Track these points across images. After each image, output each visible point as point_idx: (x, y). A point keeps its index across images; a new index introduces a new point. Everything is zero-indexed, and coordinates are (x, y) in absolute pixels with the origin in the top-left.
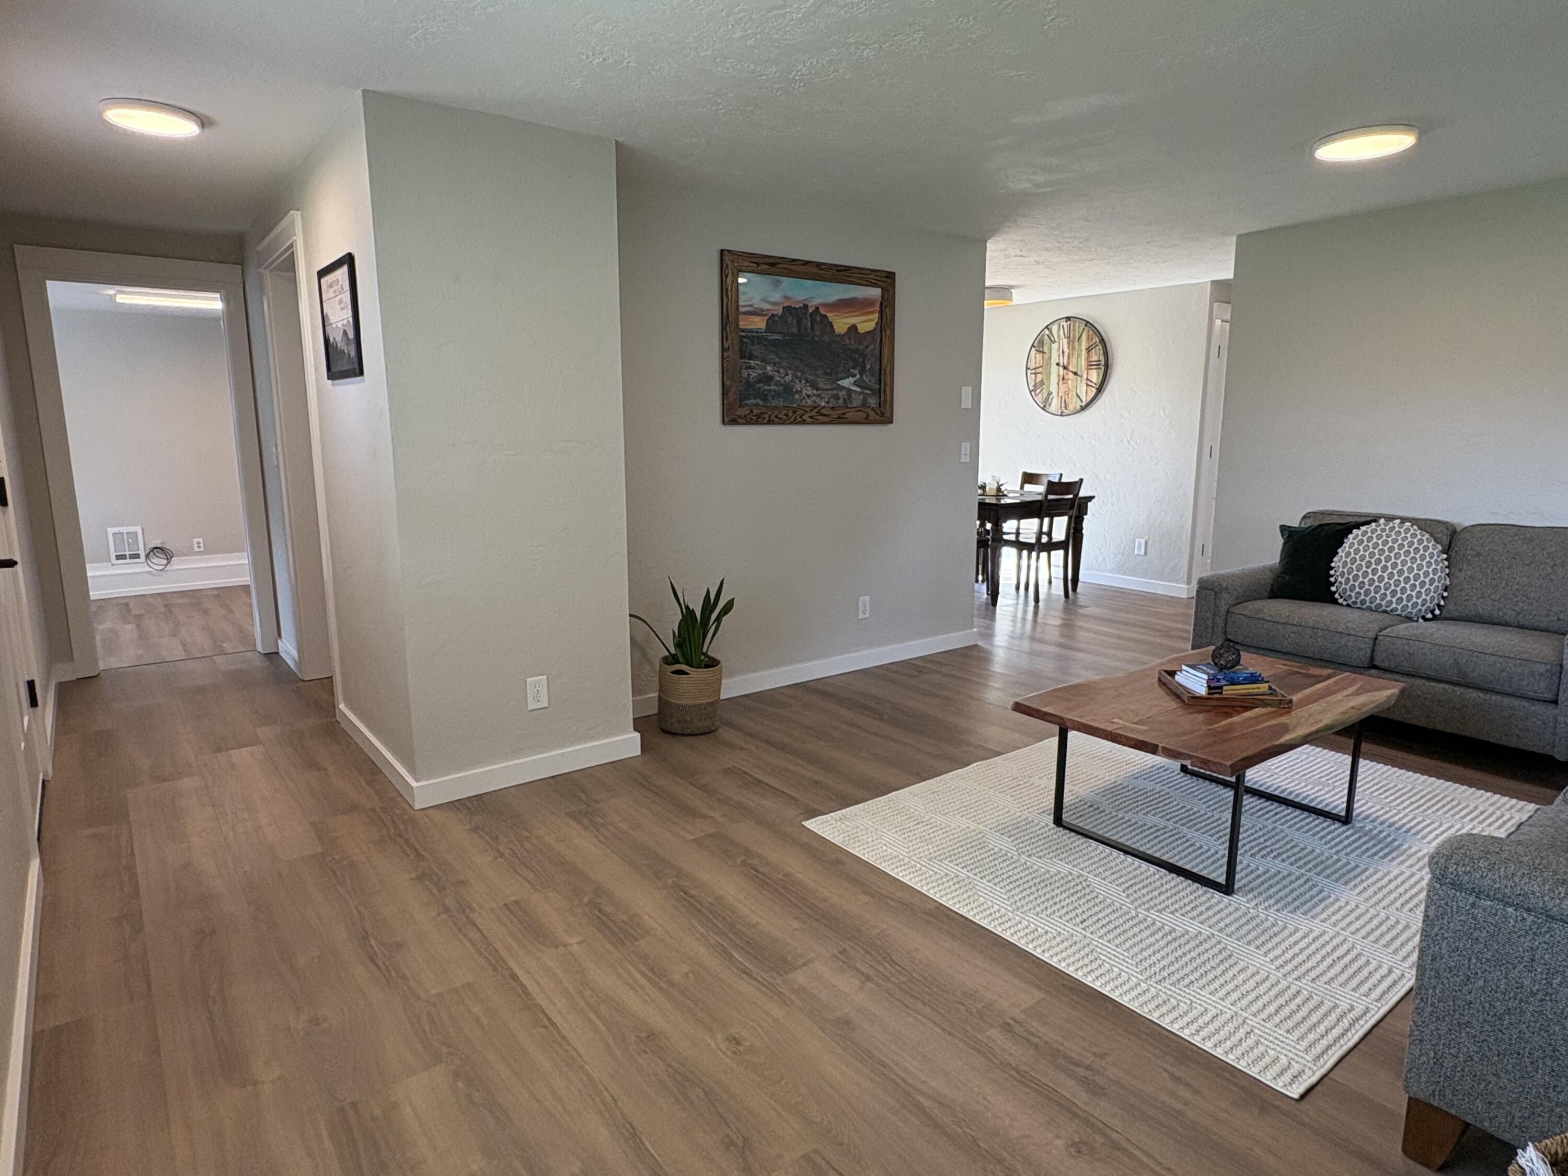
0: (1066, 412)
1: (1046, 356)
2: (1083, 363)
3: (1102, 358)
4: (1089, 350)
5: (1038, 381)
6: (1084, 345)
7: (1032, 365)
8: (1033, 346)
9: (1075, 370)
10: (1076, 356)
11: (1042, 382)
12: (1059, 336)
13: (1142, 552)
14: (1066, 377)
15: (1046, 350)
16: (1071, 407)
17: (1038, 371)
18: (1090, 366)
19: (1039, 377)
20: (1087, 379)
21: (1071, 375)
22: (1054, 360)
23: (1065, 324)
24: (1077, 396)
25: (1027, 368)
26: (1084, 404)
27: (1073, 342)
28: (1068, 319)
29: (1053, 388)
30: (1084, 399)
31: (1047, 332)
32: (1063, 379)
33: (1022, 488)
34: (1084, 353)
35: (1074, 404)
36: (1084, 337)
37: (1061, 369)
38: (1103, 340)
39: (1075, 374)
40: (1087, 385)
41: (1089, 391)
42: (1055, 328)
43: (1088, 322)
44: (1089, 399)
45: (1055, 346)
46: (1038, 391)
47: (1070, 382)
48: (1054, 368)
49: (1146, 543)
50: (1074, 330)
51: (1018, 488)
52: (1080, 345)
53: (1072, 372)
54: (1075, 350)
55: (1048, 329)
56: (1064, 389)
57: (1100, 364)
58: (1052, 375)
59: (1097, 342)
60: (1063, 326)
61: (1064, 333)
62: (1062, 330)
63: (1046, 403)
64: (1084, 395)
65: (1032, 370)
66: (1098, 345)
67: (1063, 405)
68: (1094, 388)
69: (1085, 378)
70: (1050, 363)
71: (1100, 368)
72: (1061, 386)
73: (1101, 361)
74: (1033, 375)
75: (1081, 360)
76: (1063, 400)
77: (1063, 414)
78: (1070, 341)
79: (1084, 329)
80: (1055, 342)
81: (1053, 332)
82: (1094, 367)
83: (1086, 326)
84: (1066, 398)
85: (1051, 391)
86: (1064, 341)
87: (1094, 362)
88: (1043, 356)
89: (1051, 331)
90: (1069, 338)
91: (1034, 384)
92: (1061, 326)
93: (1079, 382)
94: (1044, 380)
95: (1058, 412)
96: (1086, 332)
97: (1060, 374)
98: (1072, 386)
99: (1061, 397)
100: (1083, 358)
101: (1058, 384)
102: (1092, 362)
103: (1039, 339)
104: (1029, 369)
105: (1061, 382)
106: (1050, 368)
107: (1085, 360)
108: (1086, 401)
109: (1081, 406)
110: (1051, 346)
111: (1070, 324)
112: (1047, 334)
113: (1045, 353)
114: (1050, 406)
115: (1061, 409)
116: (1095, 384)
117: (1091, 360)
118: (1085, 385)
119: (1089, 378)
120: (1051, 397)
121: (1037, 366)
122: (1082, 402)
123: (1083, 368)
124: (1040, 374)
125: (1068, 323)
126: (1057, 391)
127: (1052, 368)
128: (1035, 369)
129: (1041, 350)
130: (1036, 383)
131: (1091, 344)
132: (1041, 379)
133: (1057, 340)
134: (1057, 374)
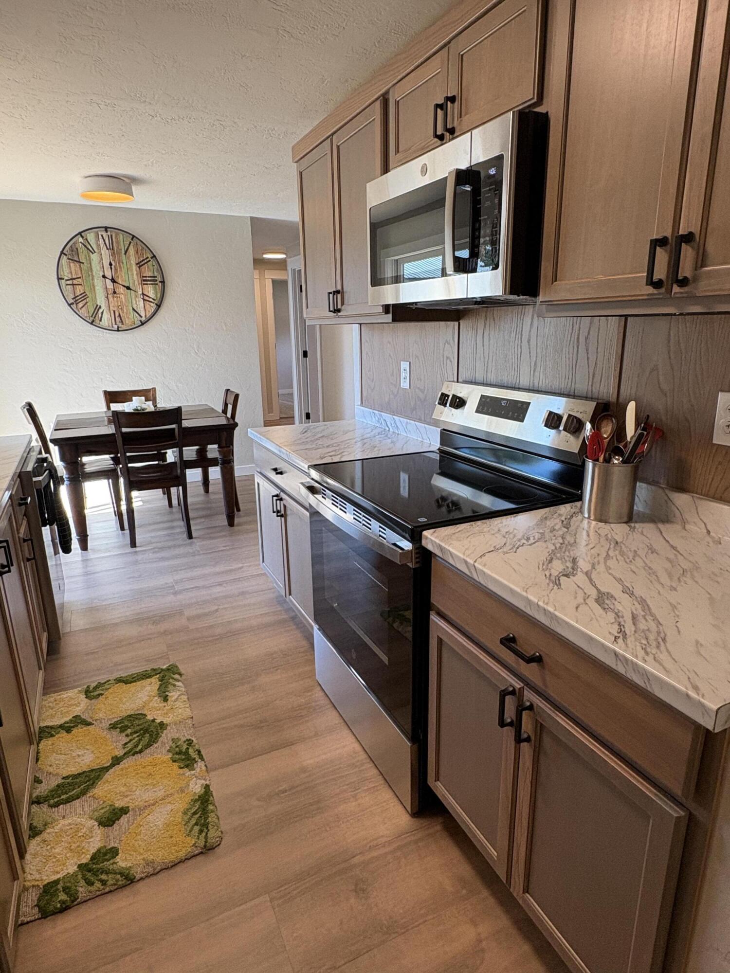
0: (124, 327)
1: (84, 267)
2: (136, 278)
3: (156, 274)
4: (140, 265)
5: (78, 293)
6: (133, 261)
7: (66, 273)
8: (62, 253)
9: (126, 284)
10: (124, 270)
11: (84, 296)
12: (98, 246)
14: (117, 290)
15: (83, 260)
17: (75, 282)
18: (144, 281)
19: (79, 290)
20: (143, 294)
21: (121, 290)
22: (97, 272)
23: (105, 234)
24: (134, 309)
25: (59, 279)
26: (145, 319)
27: (119, 253)
28: (107, 229)
29: (101, 300)
30: (143, 314)
31: (81, 240)
32: (115, 292)
33: (109, 408)
34: (134, 267)
35: (131, 318)
36: (132, 251)
37: (108, 282)
38: (154, 256)
39: (128, 288)
40: (144, 300)
41: (147, 306)
42: (90, 236)
43: (134, 236)
44: (148, 315)
45: (94, 257)
46: (80, 305)
47: (122, 296)
48: (99, 283)
50: (118, 242)
52: (128, 259)
53: (124, 286)
54: (123, 263)
55: (82, 237)
56: (116, 303)
57: (156, 280)
58: (97, 288)
59: (148, 258)
60: (102, 236)
61: (105, 243)
62: (101, 240)
63: (95, 318)
64: (143, 310)
65: (67, 280)
66: (150, 261)
67: (118, 319)
68: (154, 303)
69: (141, 293)
70: (92, 275)
71: (157, 284)
72: (111, 299)
73: (156, 277)
74: (69, 286)
75: (132, 274)
76: (117, 314)
77: (120, 329)
78: (114, 253)
79: (130, 243)
80: (95, 252)
81: (89, 241)
82: (149, 283)
83: (132, 239)
84: (121, 313)
85: (99, 304)
86: (105, 253)
87: (149, 277)
88: (80, 266)
89: (86, 239)
90: (113, 249)
91: (73, 297)
92: (100, 237)
93: (133, 296)
94: (87, 293)
95: (112, 327)
96: (133, 246)
97: (108, 287)
98: (126, 301)
99: (114, 312)
100: (135, 273)
101: (107, 297)
102: (146, 277)
103: (71, 247)
104: (62, 279)
105: (110, 296)
106: (93, 279)
107: (137, 274)
108: (146, 316)
109: (141, 321)
110: (89, 256)
111: (111, 236)
112: (81, 242)
113: (83, 263)
114: (101, 321)
115: (116, 324)
116: (154, 299)
117: (144, 275)
118: (142, 300)
119: (145, 293)
120: (101, 311)
121: (74, 277)
122: (141, 317)
123: (136, 283)
124: (80, 286)
125: (109, 233)
126: (107, 305)
127: (95, 280)
128: (71, 279)
129: (76, 258)
130: (76, 295)
131: (141, 259)
132: (82, 292)
133: (96, 250)
134: (104, 287)
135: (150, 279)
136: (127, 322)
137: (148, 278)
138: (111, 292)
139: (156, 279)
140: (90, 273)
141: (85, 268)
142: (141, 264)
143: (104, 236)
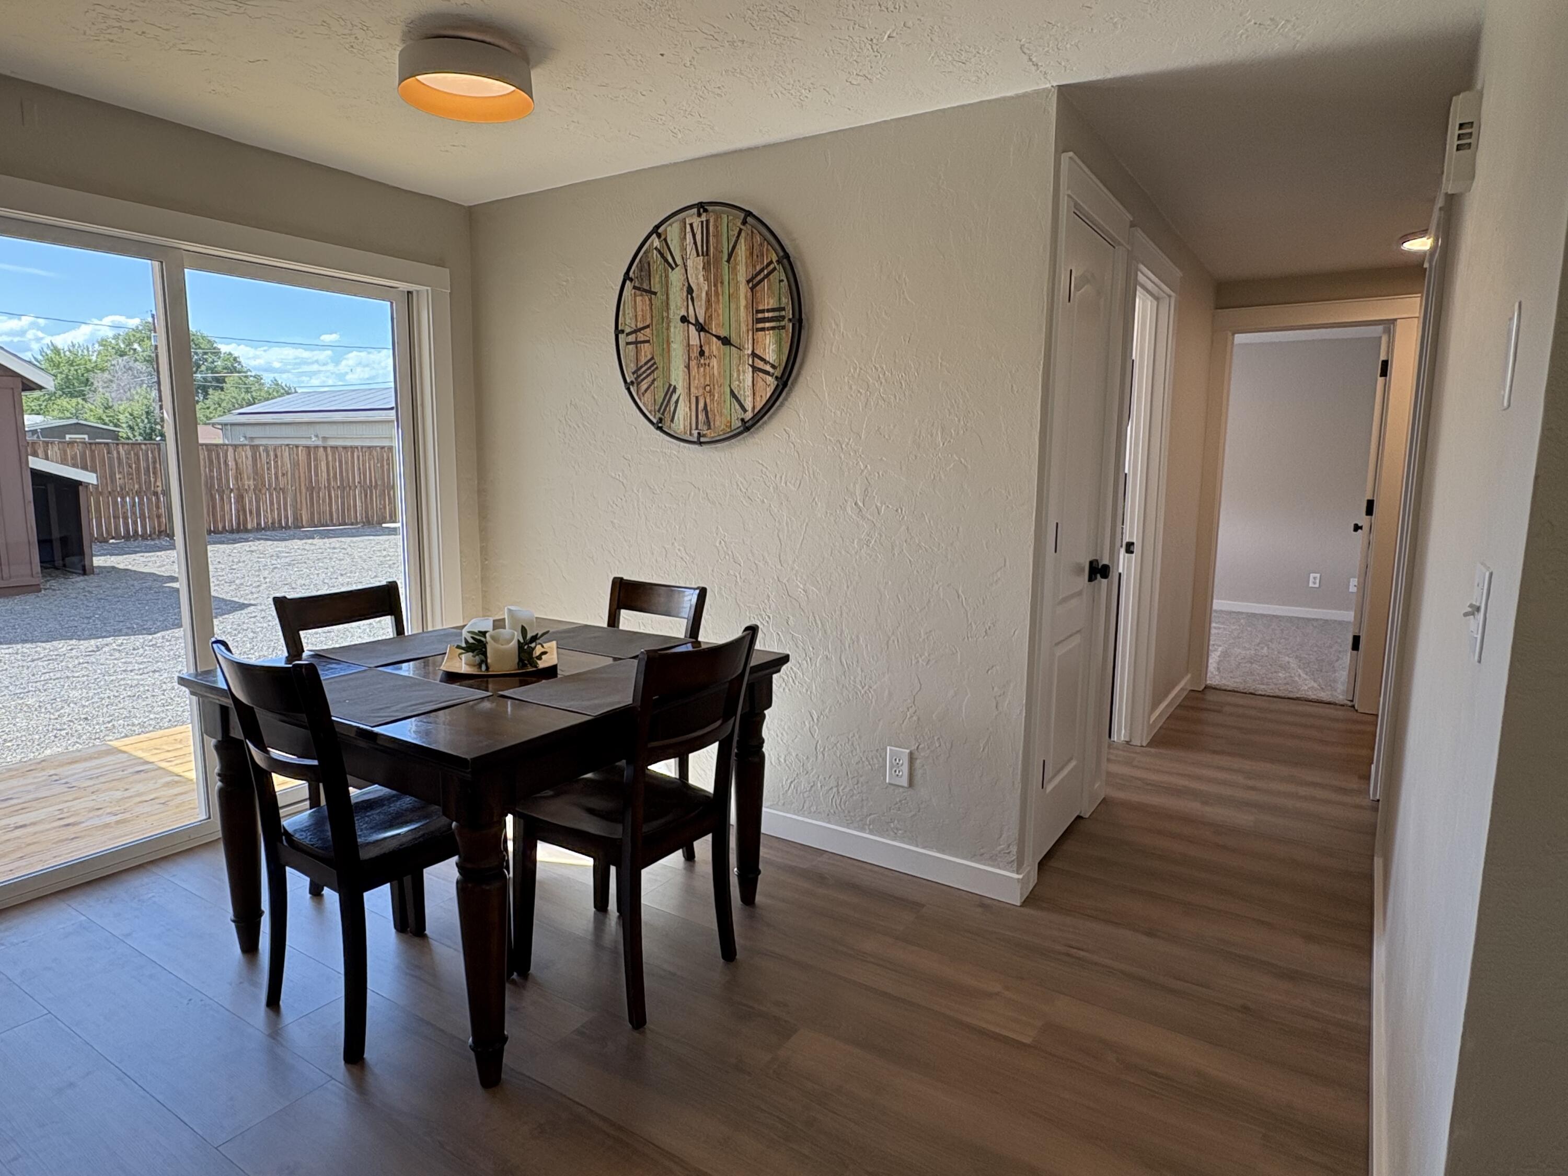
0: (710, 434)
1: (657, 301)
2: (743, 315)
3: (786, 301)
4: (754, 283)
5: (643, 360)
6: (742, 274)
7: (628, 323)
8: (627, 277)
9: (723, 334)
10: (724, 299)
11: (652, 365)
12: (683, 249)
13: (904, 782)
14: (705, 350)
15: (656, 287)
16: (720, 423)
17: (641, 337)
18: (758, 321)
19: (646, 353)
20: (754, 355)
21: (715, 344)
22: (677, 310)
23: (696, 221)
24: (732, 392)
25: (618, 332)
26: (749, 415)
27: (717, 261)
28: (701, 207)
29: (678, 377)
30: (748, 405)
31: (656, 243)
32: (702, 353)
33: (613, 620)
34: (743, 289)
35: (727, 415)
36: (742, 252)
37: (693, 331)
38: (787, 256)
39: (726, 341)
40: (755, 369)
41: (760, 384)
42: (673, 232)
43: (749, 214)
44: (760, 405)
45: (676, 277)
46: (644, 386)
47: (714, 362)
48: (677, 331)
49: (912, 758)
50: (717, 235)
51: (602, 621)
52: (733, 270)
53: (718, 337)
54: (722, 283)
55: (659, 236)
56: (702, 380)
57: (783, 318)
58: (673, 346)
59: (771, 262)
60: (691, 225)
61: (695, 243)
62: (689, 236)
63: (663, 414)
64: (749, 392)
65: (628, 334)
66: (775, 269)
67: (702, 417)
68: (772, 376)
69: (750, 352)
70: (668, 317)
71: (783, 327)
72: (694, 371)
73: (783, 309)
74: (631, 347)
75: (738, 308)
76: (701, 405)
77: (702, 439)
78: (709, 262)
79: (741, 230)
80: (677, 265)
81: (669, 242)
82: (767, 325)
83: (744, 222)
84: (708, 401)
85: (673, 383)
86: (695, 263)
87: (768, 311)
88: (650, 300)
89: (665, 240)
90: (707, 255)
91: (634, 369)
92: (688, 227)
93: (735, 362)
94: (657, 359)
95: (691, 434)
96: (746, 239)
97: (691, 343)
98: (719, 373)
99: (697, 398)
100: (743, 303)
101: (688, 367)
102: (763, 311)
103: (640, 261)
104: (623, 331)
105: (693, 363)
106: (668, 329)
107: (746, 307)
108: (754, 408)
109: (742, 420)
110: (667, 276)
111: (708, 221)
112: (656, 248)
113: (655, 293)
114: (672, 420)
115: (697, 428)
116: (773, 366)
117: (761, 308)
118: (750, 369)
119: (757, 352)
120: (675, 398)
121: (640, 325)
122: (745, 411)
123: (744, 328)
124: (647, 345)
125: (704, 218)
126: (686, 385)
127: (672, 330)
128: (635, 332)
129: (645, 287)
130: (640, 364)
131: (758, 268)
132: (649, 357)
133: (679, 261)
134: (685, 343)
135: (770, 315)
136: (718, 423)
137: (767, 315)
138: (695, 353)
139: (783, 313)
140: (665, 314)
141: (659, 303)
142: (755, 281)
143: (695, 226)
